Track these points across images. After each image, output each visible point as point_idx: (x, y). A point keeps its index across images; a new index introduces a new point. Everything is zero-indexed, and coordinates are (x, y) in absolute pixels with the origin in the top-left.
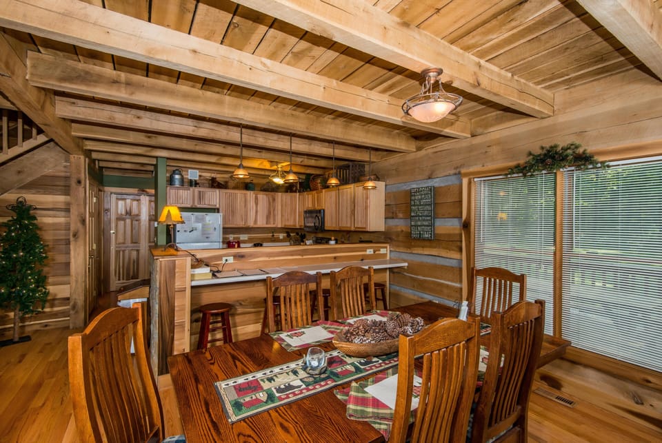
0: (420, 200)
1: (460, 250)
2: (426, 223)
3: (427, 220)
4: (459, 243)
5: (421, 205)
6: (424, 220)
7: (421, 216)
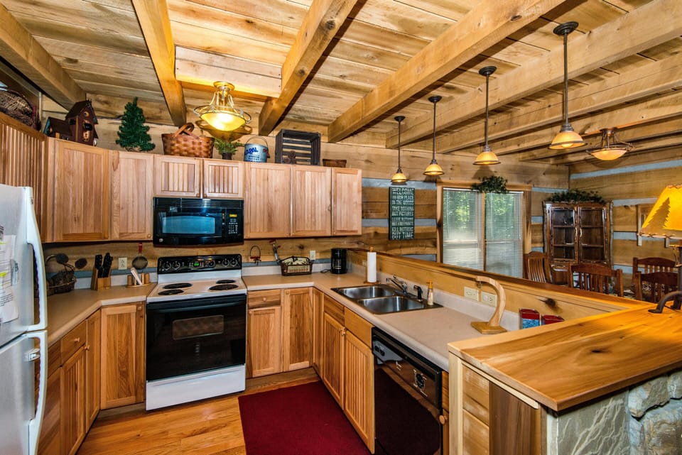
0: (402, 200)
1: (435, 245)
2: (409, 224)
3: (410, 221)
4: (434, 240)
5: (403, 205)
6: (406, 221)
7: (403, 217)
